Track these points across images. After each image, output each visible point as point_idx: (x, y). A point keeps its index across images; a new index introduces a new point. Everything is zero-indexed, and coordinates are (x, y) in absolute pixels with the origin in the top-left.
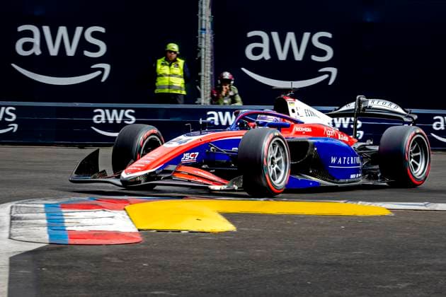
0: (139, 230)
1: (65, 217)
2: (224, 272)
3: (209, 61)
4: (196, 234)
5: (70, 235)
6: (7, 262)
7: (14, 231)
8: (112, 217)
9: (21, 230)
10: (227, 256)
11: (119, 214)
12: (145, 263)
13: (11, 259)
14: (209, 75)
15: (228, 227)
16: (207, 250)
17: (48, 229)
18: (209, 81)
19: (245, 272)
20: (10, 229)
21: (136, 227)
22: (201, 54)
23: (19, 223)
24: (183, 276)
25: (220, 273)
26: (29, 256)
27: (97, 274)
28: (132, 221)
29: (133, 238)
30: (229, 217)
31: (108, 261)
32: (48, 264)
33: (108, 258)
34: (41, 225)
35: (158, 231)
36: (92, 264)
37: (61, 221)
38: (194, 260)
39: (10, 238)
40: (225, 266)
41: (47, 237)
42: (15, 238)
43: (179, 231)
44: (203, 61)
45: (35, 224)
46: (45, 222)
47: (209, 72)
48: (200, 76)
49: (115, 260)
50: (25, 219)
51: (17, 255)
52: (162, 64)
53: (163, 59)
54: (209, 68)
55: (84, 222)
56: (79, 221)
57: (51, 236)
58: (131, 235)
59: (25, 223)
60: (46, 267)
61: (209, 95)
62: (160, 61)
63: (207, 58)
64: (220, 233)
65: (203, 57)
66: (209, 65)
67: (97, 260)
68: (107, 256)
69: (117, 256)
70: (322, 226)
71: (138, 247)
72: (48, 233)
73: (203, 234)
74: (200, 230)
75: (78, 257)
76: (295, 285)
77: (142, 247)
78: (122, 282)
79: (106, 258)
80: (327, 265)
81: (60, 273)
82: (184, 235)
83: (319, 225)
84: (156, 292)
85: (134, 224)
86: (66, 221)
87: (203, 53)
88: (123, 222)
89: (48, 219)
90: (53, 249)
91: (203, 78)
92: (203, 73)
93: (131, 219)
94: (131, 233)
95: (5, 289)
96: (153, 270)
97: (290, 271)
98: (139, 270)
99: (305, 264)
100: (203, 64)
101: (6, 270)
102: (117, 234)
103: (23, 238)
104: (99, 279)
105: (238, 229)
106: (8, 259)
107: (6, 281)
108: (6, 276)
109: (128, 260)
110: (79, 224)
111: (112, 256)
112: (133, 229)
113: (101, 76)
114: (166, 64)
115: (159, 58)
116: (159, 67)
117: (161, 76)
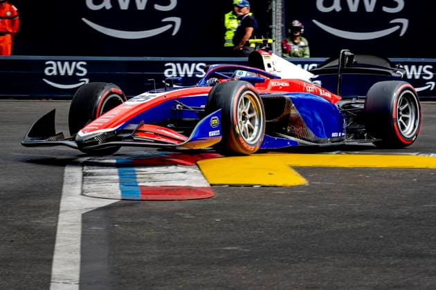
0: (211, 185)
1: (137, 173)
2: (297, 227)
3: (280, 14)
4: (269, 188)
5: (142, 191)
6: (80, 219)
7: (86, 187)
8: (184, 172)
9: (93, 186)
10: (299, 211)
11: (191, 169)
12: (217, 218)
13: (83, 215)
14: (280, 28)
15: (299, 180)
16: (280, 205)
17: (120, 184)
18: (280, 34)
19: (318, 226)
20: (82, 186)
21: (208, 182)
22: (272, 6)
23: (90, 180)
24: (256, 231)
25: (292, 228)
26: (101, 213)
27: (169, 230)
28: (205, 176)
29: (205, 193)
30: (301, 170)
31: (180, 217)
32: (121, 220)
33: (181, 214)
34: (114, 181)
35: (230, 185)
36: (165, 220)
37: (134, 176)
38: (266, 215)
39: (82, 194)
40: (297, 221)
41: (119, 193)
42: (87, 194)
43: (252, 186)
44: (274, 13)
45: (107, 180)
46: (117, 177)
47: (280, 24)
48: (271, 29)
49: (188, 216)
50: (97, 175)
51: (89, 212)
52: (230, 18)
53: (230, 13)
54: (280, 20)
55: (156, 177)
56: (151, 176)
57: (123, 192)
58: (202, 190)
59: (98, 180)
60: (118, 223)
61: (280, 48)
62: (227, 16)
63: (278, 10)
64: (292, 188)
65: (274, 9)
66: (280, 17)
67: (170, 215)
68: (179, 211)
69: (189, 212)
70: (394, 179)
71: (210, 202)
72: (121, 189)
73: (275, 189)
74: (273, 183)
75: (150, 213)
76: (367, 239)
77: (215, 202)
78: (194, 238)
79: (178, 214)
80: (398, 218)
81: (132, 230)
82: (256, 189)
83: (391, 178)
84: (229, 248)
85: (206, 179)
86: (138, 176)
87: (274, 5)
88: (194, 178)
89: (120, 174)
90: (125, 205)
91: (274, 31)
92: (274, 26)
93: (203, 174)
94: (203, 188)
95: (78, 246)
96: (226, 225)
97: (363, 225)
98: (211, 225)
99: (377, 217)
100: (274, 16)
101: (79, 227)
102: (189, 190)
103: (95, 194)
104: (172, 235)
105: (310, 183)
106: (80, 216)
107: (79, 238)
108: (78, 233)
109: (201, 216)
110: (151, 179)
111: (184, 211)
112: (205, 184)
113: (172, 30)
114: (234, 18)
115: (227, 13)
116: (227, 22)
117: (230, 30)
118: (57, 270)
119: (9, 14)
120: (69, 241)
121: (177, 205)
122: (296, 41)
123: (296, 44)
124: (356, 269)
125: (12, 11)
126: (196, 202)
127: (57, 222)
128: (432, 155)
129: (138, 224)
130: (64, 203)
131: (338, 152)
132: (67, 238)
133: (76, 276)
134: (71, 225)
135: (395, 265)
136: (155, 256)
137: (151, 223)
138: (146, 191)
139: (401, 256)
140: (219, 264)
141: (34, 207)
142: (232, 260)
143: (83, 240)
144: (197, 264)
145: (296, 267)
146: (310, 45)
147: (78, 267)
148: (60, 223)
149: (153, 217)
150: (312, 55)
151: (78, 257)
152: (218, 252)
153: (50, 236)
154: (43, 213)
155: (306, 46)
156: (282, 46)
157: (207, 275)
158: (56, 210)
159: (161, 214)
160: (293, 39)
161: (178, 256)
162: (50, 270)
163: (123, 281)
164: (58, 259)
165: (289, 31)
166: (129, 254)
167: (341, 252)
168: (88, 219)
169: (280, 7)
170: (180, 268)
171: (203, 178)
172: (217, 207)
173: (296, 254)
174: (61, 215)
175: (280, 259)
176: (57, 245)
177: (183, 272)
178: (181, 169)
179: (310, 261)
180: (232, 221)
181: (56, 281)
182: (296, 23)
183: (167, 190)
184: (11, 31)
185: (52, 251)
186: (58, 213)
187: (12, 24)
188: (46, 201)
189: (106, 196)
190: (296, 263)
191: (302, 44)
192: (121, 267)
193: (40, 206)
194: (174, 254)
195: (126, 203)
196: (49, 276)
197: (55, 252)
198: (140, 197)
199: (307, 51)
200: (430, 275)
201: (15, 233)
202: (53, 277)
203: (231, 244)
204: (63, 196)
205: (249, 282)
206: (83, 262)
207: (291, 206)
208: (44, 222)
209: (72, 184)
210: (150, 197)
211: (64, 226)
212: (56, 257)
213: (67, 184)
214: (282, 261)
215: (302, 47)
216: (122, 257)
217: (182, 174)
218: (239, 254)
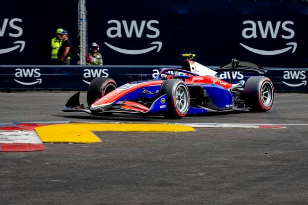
0: (43, 142)
2: (95, 167)
3: (85, 39)
4: (78, 144)
5: (1, 146)
8: (27, 135)
10: (96, 158)
11: (31, 133)
14: (85, 47)
15: (97, 140)
18: (85, 51)
19: (108, 167)
22: (80, 34)
24: (70, 170)
25: (92, 168)
27: (18, 170)
29: (40, 147)
30: (98, 133)
31: (25, 162)
33: (25, 160)
35: (55, 143)
36: (15, 164)
38: (77, 160)
40: (95, 164)
43: (67, 143)
44: (81, 38)
47: (85, 45)
48: (79, 49)
49: (29, 161)
52: (55, 42)
53: (55, 38)
54: (85, 43)
55: (10, 138)
56: (7, 137)
61: (85, 59)
62: (53, 40)
63: (83, 37)
64: (92, 144)
65: (81, 36)
66: (85, 41)
67: (18, 161)
68: (23, 158)
69: (30, 159)
70: (153, 138)
71: (42, 153)
73: (82, 144)
74: (80, 141)
75: (6, 160)
76: (137, 175)
77: (45, 153)
78: (33, 175)
79: (23, 160)
80: (156, 162)
82: (70, 145)
83: (151, 138)
84: (54, 181)
85: (40, 139)
87: (81, 34)
88: (33, 138)
91: (81, 49)
92: (81, 46)
93: (38, 136)
94: (39, 144)
96: (52, 167)
97: (135, 166)
98: (43, 167)
99: (143, 161)
100: (81, 41)
102: (30, 145)
104: (19, 173)
105: (103, 141)
109: (37, 161)
110: (7, 139)
111: (27, 158)
112: (40, 142)
114: (57, 42)
115: (53, 38)
116: (53, 43)
117: (55, 48)
121: (22, 155)
122: (95, 55)
123: (94, 57)
124: (131, 192)
126: (34, 153)
128: (176, 124)
131: (119, 122)
135: (154, 190)
136: (9, 186)
137: (7, 166)
138: (4, 146)
139: (157, 185)
140: (48, 190)
142: (56, 188)
144: (35, 190)
145: (94, 192)
146: (103, 58)
149: (7, 162)
150: (104, 64)
155: (100, 58)
156: (86, 58)
157: (41, 197)
159: (13, 160)
160: (92, 54)
161: (24, 185)
165: (91, 49)
167: (121, 183)
169: (85, 35)
170: (24, 193)
171: (38, 138)
172: (47, 156)
173: (94, 184)
175: (85, 187)
177: (25, 195)
178: (24, 133)
179: (103, 188)
182: (95, 45)
183: (17, 146)
190: (95, 189)
191: (98, 57)
194: (21, 184)
199: (101, 61)
200: (175, 196)
203: (55, 178)
205: (66, 201)
207: (91, 155)
214: (86, 188)
215: (98, 59)
217: (26, 136)
218: (59, 184)
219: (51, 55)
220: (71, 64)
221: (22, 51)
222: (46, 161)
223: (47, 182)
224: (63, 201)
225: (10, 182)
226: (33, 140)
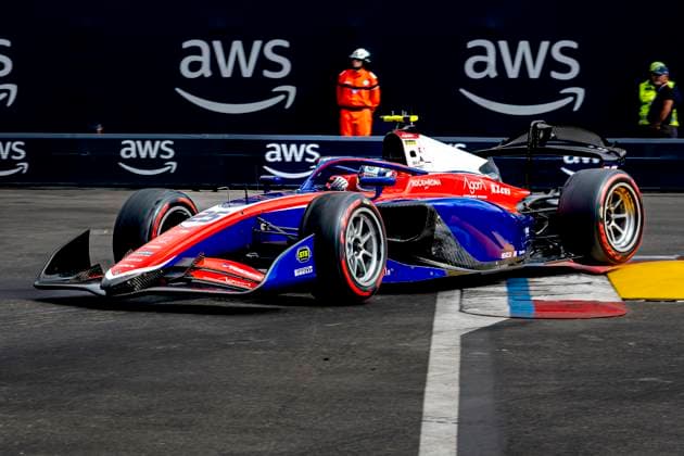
0: (624, 299)
1: (530, 284)
5: (536, 307)
6: (458, 342)
7: (466, 301)
8: (589, 283)
9: (475, 300)
11: (598, 280)
12: (631, 341)
13: (463, 337)
17: (509, 298)
20: (461, 301)
21: (619, 296)
23: (472, 292)
26: (486, 334)
27: (570, 356)
28: (615, 289)
29: (615, 310)
31: (585, 339)
32: (508, 343)
33: (586, 336)
34: (500, 294)
35: (648, 300)
36: (565, 343)
37: (526, 288)
39: (461, 311)
41: (508, 309)
42: (467, 311)
43: (674, 301)
45: (492, 292)
46: (505, 289)
49: (594, 338)
51: (470, 333)
52: (647, 89)
53: (647, 83)
55: (554, 289)
56: (547, 288)
57: (512, 308)
58: (613, 306)
60: (507, 347)
62: (643, 86)
67: (572, 337)
68: (582, 332)
69: (596, 334)
71: (622, 321)
72: (509, 304)
75: (546, 335)
77: (628, 321)
78: (602, 367)
79: (582, 335)
81: (524, 355)
82: (680, 305)
84: (646, 379)
85: (616, 291)
86: (531, 288)
88: (603, 290)
89: (508, 285)
90: (515, 325)
93: (613, 286)
94: (613, 303)
95: (456, 376)
96: (641, 351)
98: (624, 350)
101: (457, 351)
102: (595, 305)
103: (477, 310)
104: (574, 362)
106: (459, 338)
107: (457, 366)
108: (457, 359)
109: (610, 338)
110: (547, 292)
111: (590, 333)
112: (617, 299)
113: (572, 104)
114: (650, 89)
115: (643, 81)
116: (642, 93)
117: (646, 103)
118: (429, 406)
119: (366, 83)
120: (444, 369)
121: (580, 325)
125: (370, 80)
126: (603, 321)
127: (429, 346)
129: (532, 348)
130: (439, 321)
132: (442, 366)
133: (454, 414)
134: (447, 350)
136: (553, 389)
137: (547, 348)
138: (542, 307)
140: (634, 399)
141: (401, 326)
142: (652, 393)
143: (462, 368)
144: (607, 400)
147: (456, 402)
148: (434, 347)
151: (455, 389)
152: (633, 384)
153: (421, 364)
154: (412, 335)
157: (620, 412)
158: (428, 330)
159: (561, 336)
161: (581, 389)
162: (421, 406)
163: (514, 420)
164: (431, 392)
166: (519, 387)
168: (468, 341)
170: (583, 404)
171: (612, 290)
172: (631, 328)
174: (434, 337)
176: (430, 375)
177: (587, 408)
178: (585, 279)
180: (651, 345)
181: (428, 419)
183: (568, 306)
184: (369, 104)
185: (423, 382)
186: (431, 334)
187: (371, 97)
188: (416, 319)
189: (491, 313)
192: (511, 403)
193: (407, 326)
194: (577, 387)
195: (515, 322)
196: (421, 413)
197: (428, 383)
198: (533, 314)
201: (376, 359)
202: (424, 414)
203: (646, 375)
204: (437, 313)
205: (671, 422)
206: (463, 395)
208: (414, 346)
209: (448, 297)
210: (546, 315)
211: (439, 350)
212: (427, 389)
213: (442, 297)
216: (512, 390)
217: (586, 286)
218: (659, 387)
219: (639, 118)
220: (679, 137)
221: (579, 109)
222: (629, 339)
223: (633, 383)
224: (666, 422)
225: (557, 383)
226: (604, 294)
